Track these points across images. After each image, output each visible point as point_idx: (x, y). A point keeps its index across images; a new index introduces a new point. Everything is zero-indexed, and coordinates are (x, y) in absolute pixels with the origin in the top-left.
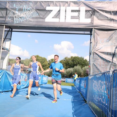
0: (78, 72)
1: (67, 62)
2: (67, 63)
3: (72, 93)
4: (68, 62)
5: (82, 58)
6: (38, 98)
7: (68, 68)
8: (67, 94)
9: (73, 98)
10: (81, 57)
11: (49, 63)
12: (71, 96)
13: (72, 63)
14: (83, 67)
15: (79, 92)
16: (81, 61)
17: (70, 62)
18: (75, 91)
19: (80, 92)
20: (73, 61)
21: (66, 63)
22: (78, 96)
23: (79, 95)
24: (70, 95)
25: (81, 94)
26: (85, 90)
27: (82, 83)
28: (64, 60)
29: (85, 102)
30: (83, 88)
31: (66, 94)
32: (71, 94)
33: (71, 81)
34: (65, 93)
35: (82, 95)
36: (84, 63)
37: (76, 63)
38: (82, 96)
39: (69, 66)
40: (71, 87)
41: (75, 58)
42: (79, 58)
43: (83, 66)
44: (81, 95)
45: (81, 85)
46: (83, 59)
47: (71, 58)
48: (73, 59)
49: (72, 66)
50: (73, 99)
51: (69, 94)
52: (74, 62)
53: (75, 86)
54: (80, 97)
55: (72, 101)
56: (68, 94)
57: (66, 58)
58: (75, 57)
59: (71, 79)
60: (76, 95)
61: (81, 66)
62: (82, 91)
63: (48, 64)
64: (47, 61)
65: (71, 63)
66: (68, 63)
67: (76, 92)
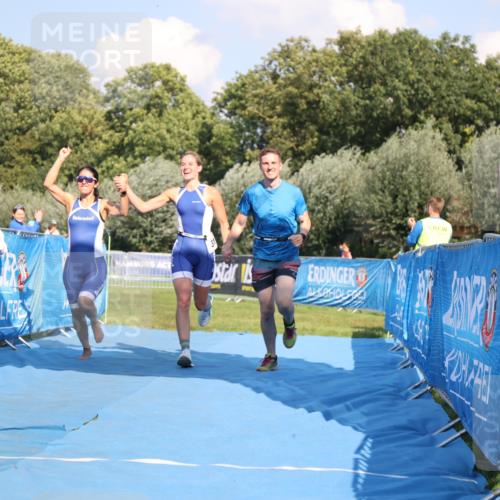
0: (416, 194)
1: (306, 98)
2: (303, 105)
3: (356, 406)
4: (311, 97)
5: (458, 44)
6: (14, 462)
7: (317, 152)
8: (310, 410)
9: (367, 452)
10: (445, 37)
11: (109, 107)
12: (349, 429)
13: (354, 98)
14: (465, 138)
15: (431, 392)
16: (445, 76)
17: (326, 98)
18: (391, 378)
19: (439, 393)
20: (361, 77)
21: (290, 107)
22: (417, 428)
23: (425, 421)
24: (342, 422)
25: (445, 406)
26: (487, 368)
27: (456, 298)
28: (275, 77)
29: (489, 488)
30: (471, 353)
31: (302, 411)
32: (348, 409)
33: (343, 281)
34: (292, 402)
35: (453, 416)
36: (479, 100)
37: (397, 99)
38: (458, 427)
39: (321, 131)
40: (348, 341)
41: (380, 45)
42: (425, 43)
43: (468, 130)
44: (445, 416)
45: (447, 319)
46: (466, 55)
47: (336, 48)
48: (366, 64)
49: (352, 130)
50: (363, 465)
51: (328, 416)
52: (370, 98)
53: (389, 338)
54: (433, 442)
55: (357, 476)
56: (318, 415)
57: (286, 53)
58: (381, 34)
59: (346, 263)
60: (403, 421)
61: (448, 127)
62: (454, 378)
63: (108, 116)
64: (87, 87)
65: (343, 103)
66: (314, 105)
67: (397, 394)
